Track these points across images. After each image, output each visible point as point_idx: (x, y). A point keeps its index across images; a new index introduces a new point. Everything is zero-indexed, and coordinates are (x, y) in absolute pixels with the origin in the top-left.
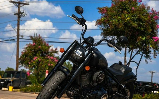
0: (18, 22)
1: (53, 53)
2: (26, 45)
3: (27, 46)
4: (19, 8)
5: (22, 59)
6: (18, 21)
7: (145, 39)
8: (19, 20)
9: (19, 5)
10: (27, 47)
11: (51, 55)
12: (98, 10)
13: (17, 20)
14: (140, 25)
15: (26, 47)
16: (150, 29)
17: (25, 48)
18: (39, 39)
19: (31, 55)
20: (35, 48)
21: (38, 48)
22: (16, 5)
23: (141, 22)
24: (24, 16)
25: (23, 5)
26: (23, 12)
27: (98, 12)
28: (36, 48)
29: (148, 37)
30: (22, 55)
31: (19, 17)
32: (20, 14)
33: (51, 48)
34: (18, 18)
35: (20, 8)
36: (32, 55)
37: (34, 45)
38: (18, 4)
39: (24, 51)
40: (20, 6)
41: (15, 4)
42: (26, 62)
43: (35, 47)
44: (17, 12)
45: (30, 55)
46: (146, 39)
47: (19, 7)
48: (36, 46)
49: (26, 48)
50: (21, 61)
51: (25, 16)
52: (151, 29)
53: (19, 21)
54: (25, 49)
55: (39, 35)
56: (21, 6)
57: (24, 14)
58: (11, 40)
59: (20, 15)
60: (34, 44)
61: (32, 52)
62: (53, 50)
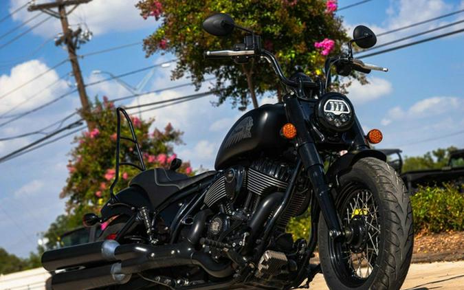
0: (73, 66)
1: (163, 141)
2: (75, 142)
3: (77, 145)
4: (64, 20)
5: (74, 187)
6: (74, 62)
7: (293, 55)
8: (73, 58)
9: (62, 10)
10: (81, 147)
11: (158, 149)
12: (140, 11)
13: (68, 60)
14: (264, 21)
15: (77, 149)
16: (300, 23)
17: (74, 150)
18: (108, 113)
19: (96, 168)
20: (102, 145)
21: (110, 142)
22: (52, 13)
23: (267, 12)
24: (86, 41)
25: (75, 8)
26: (80, 30)
27: (141, 15)
28: (106, 144)
29: (301, 47)
30: (72, 174)
31: (72, 48)
32: (72, 37)
33: (151, 130)
34: (70, 51)
35: (66, 19)
36: (99, 169)
37: (97, 136)
38: (56, 10)
39: (74, 160)
40: (65, 11)
41: (48, 11)
42: (90, 192)
43: (102, 142)
44: (60, 34)
45: (93, 168)
46: (298, 53)
47: (63, 15)
48: (103, 137)
49: (77, 151)
50: (75, 195)
51: (88, 40)
52: (302, 23)
53: (76, 59)
54: (73, 155)
55: (105, 99)
56: (70, 12)
57: (84, 35)
58: (69, 127)
59: (74, 39)
60: (95, 133)
61: (96, 159)
62: (160, 134)
